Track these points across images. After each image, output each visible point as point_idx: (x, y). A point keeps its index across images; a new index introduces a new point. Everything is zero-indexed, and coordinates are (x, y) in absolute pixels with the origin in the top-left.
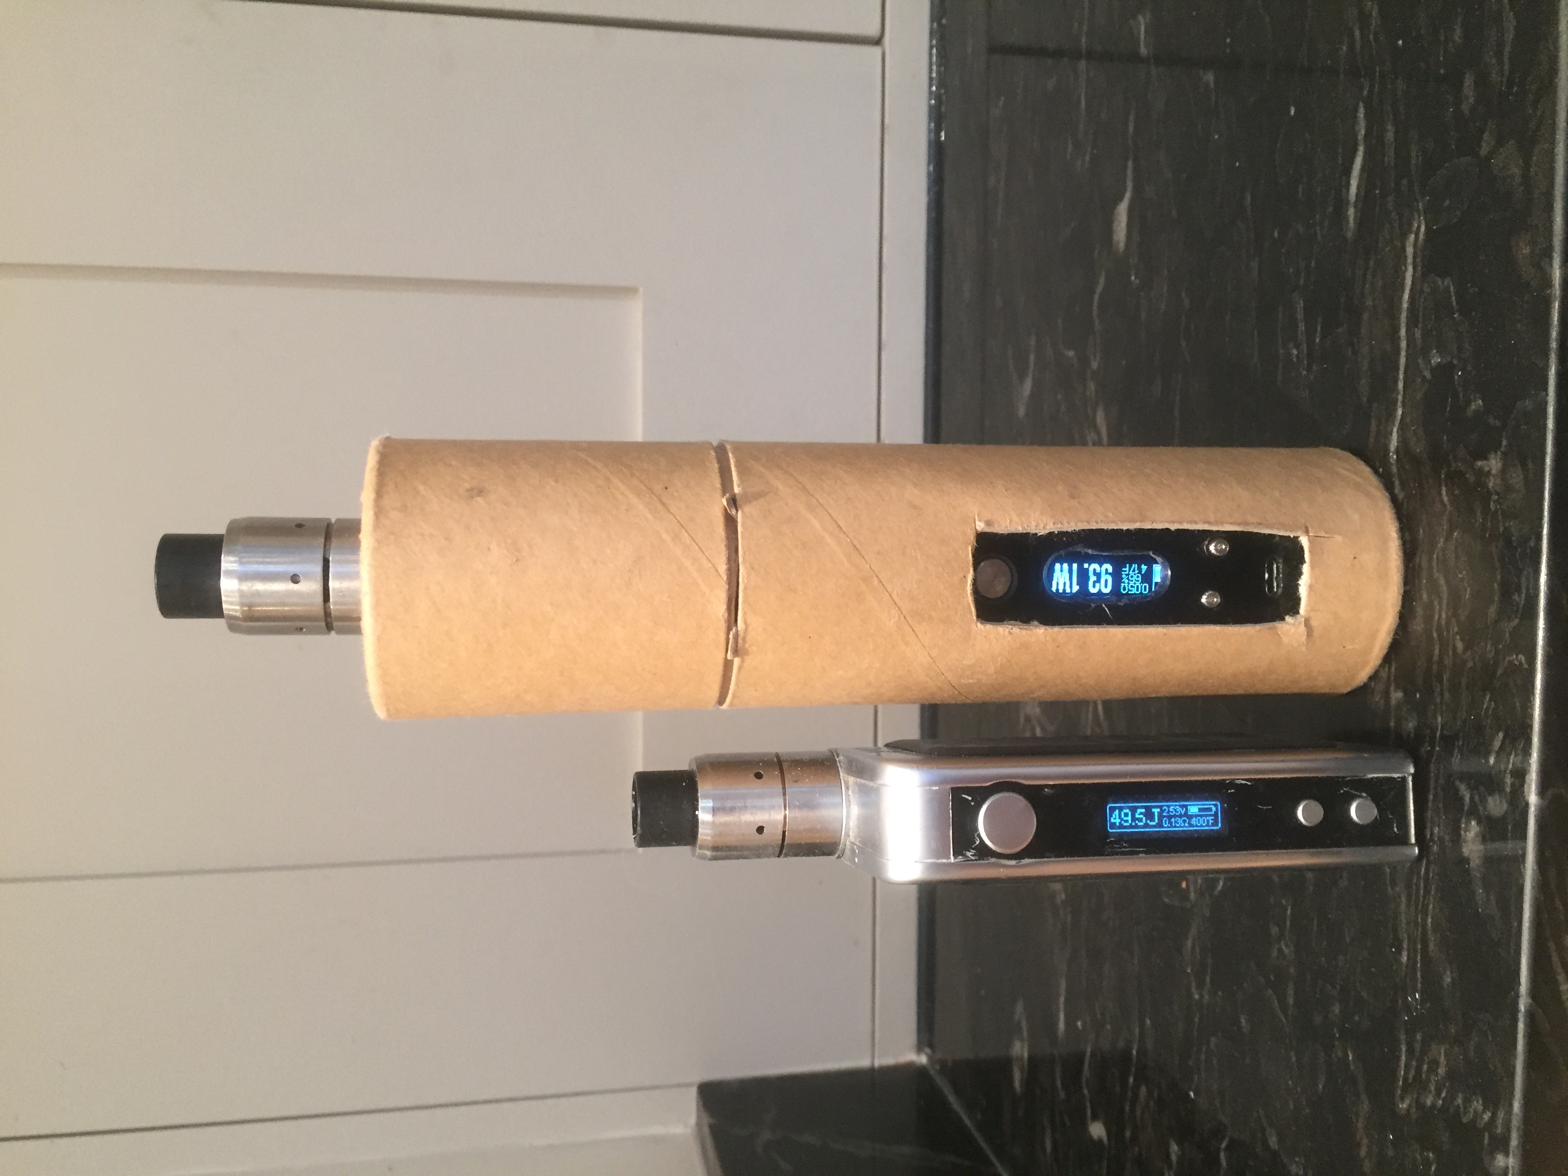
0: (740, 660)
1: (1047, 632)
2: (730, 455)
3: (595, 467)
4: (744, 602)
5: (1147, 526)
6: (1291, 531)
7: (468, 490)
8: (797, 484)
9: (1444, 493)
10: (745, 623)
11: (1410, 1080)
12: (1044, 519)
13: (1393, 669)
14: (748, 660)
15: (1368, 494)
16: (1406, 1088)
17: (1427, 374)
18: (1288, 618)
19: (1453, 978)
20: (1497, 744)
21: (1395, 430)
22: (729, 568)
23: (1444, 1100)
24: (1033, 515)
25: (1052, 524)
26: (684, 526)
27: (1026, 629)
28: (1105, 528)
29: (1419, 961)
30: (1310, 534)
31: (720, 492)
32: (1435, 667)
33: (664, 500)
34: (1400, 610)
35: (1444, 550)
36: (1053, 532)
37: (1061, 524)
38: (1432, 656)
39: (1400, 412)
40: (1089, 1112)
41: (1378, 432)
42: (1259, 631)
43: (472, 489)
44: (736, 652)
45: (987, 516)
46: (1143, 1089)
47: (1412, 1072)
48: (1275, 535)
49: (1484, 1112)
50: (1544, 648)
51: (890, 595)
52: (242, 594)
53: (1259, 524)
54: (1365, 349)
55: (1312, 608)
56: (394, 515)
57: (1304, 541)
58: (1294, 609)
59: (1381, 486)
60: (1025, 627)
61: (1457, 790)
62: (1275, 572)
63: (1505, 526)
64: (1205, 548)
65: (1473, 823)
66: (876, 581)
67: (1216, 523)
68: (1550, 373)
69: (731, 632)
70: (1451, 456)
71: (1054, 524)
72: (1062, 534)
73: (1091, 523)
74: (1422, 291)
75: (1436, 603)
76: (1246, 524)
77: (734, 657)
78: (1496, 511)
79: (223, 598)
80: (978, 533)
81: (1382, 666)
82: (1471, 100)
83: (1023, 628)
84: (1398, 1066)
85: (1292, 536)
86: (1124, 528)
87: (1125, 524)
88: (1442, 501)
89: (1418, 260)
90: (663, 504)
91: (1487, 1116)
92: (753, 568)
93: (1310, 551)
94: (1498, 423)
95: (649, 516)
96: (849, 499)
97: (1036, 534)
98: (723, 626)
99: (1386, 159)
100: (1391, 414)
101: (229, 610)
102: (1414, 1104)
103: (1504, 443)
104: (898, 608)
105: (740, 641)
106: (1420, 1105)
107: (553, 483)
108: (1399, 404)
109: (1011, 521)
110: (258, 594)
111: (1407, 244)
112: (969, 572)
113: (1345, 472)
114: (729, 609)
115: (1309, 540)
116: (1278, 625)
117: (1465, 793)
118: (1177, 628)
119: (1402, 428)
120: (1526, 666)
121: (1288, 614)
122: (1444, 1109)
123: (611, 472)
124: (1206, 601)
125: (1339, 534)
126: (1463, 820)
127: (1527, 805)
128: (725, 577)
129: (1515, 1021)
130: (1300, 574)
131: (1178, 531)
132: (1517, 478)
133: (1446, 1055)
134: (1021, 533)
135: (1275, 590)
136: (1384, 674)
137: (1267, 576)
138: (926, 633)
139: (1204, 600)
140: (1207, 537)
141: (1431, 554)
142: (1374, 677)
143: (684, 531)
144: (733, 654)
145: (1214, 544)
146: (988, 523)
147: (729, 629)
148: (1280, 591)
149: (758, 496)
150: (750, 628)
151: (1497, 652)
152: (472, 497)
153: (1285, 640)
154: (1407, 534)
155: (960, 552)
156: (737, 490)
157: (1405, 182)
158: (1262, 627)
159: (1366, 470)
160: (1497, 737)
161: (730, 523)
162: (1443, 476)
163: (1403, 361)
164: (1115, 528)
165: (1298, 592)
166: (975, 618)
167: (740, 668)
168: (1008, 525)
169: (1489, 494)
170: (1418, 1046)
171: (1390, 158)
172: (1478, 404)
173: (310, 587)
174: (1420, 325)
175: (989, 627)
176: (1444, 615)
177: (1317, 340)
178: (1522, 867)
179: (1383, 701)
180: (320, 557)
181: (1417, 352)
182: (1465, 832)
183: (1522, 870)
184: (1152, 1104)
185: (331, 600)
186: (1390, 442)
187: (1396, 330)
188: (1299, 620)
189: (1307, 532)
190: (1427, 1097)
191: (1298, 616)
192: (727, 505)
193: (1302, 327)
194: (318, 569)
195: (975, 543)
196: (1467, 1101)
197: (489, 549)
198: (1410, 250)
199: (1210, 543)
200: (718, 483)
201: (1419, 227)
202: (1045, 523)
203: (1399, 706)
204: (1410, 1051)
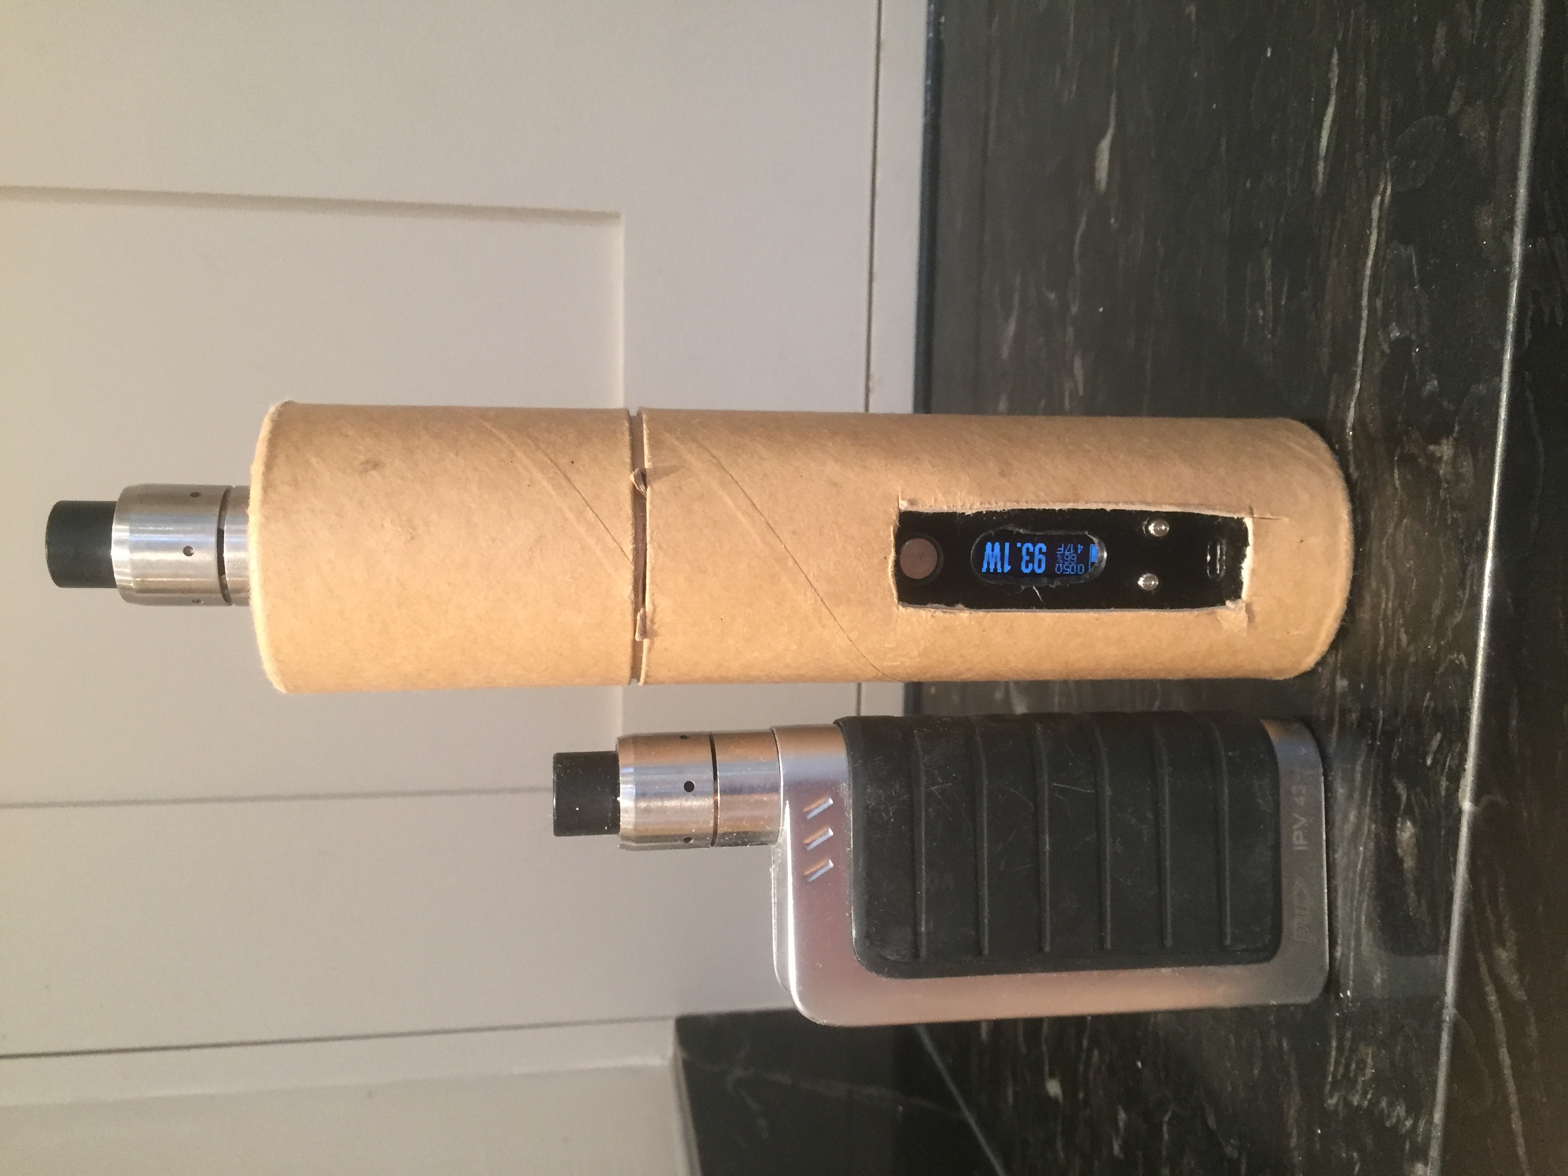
0: (649, 641)
1: (972, 615)
2: (645, 426)
3: (499, 439)
4: (651, 583)
5: (1081, 506)
6: (1234, 513)
7: (362, 463)
8: (711, 458)
9: (1396, 476)
10: (653, 604)
11: (1339, 1077)
12: (972, 498)
13: (1339, 656)
14: (658, 641)
15: (1320, 472)
16: (1335, 1084)
17: (1385, 347)
18: (1228, 603)
19: (1383, 980)
20: (1435, 744)
21: (1353, 404)
22: (636, 548)
23: (1369, 1102)
24: (959, 494)
25: (979, 504)
26: (589, 502)
27: (949, 613)
28: (1037, 508)
29: (1352, 958)
30: (1255, 516)
31: (629, 467)
32: (1379, 658)
33: (569, 475)
34: (1348, 596)
35: (1393, 535)
36: (982, 512)
37: (989, 504)
38: (1377, 645)
39: (1358, 386)
40: (1047, 1068)
41: (1337, 406)
42: (1197, 616)
43: (367, 462)
44: (644, 633)
45: (911, 495)
46: (1096, 1053)
47: (1341, 1070)
48: (1218, 516)
49: (1406, 1119)
50: (1484, 649)
51: (806, 576)
52: (134, 564)
53: (1201, 505)
54: (1329, 317)
55: (1254, 594)
56: (285, 489)
57: (1249, 522)
58: (1235, 593)
59: (1336, 463)
60: (949, 610)
61: (1395, 788)
62: (1219, 552)
63: (1453, 518)
64: (1144, 529)
65: (1409, 823)
66: (790, 562)
67: (1154, 503)
68: (1505, 358)
69: (639, 614)
70: (1405, 438)
71: (981, 504)
72: (990, 514)
73: (1021, 503)
74: (1384, 259)
75: (1383, 591)
76: (1187, 504)
77: (643, 639)
78: (1446, 499)
79: (115, 569)
80: (902, 512)
81: (1329, 652)
82: (1443, 53)
83: (946, 612)
84: (1328, 1062)
85: (1236, 518)
86: (1057, 509)
87: (1057, 504)
88: (1394, 485)
89: (1383, 225)
90: (569, 480)
91: (1409, 1123)
92: (660, 548)
93: (1255, 535)
94: (1452, 407)
95: (552, 492)
96: (765, 475)
97: (964, 513)
98: (629, 608)
99: (1357, 112)
100: (1350, 386)
101: (120, 581)
102: (1342, 1103)
103: (1457, 428)
104: (815, 589)
105: (648, 622)
106: (1347, 1103)
107: (452, 455)
108: (1358, 377)
109: (936, 500)
110: (149, 563)
111: (1373, 206)
112: (890, 554)
113: (1298, 448)
114: (635, 589)
115: (1254, 522)
116: (1219, 611)
117: (1402, 792)
118: (1110, 613)
119: (1360, 403)
120: (1466, 666)
121: (1229, 598)
122: (1369, 1111)
123: (516, 445)
124: (1143, 584)
125: (1286, 516)
126: (1399, 819)
127: (1460, 812)
128: (631, 558)
129: (1439, 1029)
130: (1244, 556)
131: (1114, 511)
132: (1467, 467)
133: (1373, 1057)
134: (947, 513)
135: (1218, 572)
136: (1331, 660)
137: (1209, 558)
138: (844, 616)
139: (1141, 582)
140: (1147, 517)
141: (1381, 541)
142: (1322, 662)
143: (588, 509)
144: (641, 635)
145: (1153, 525)
146: (912, 502)
147: (636, 611)
148: (1223, 573)
149: (668, 472)
150: (658, 609)
151: (1440, 648)
152: (366, 471)
153: (1225, 625)
154: (1359, 517)
155: (882, 533)
156: (647, 465)
157: (1373, 138)
158: (1201, 612)
159: (1321, 445)
160: (1434, 737)
161: (638, 499)
162: (1396, 458)
163: (1363, 332)
164: (1047, 508)
165: (1241, 575)
166: (896, 600)
167: (650, 649)
168: (933, 504)
169: (1439, 480)
170: (1347, 1044)
171: (1360, 112)
172: (1433, 384)
173: (205, 557)
174: (1381, 295)
175: (911, 610)
176: (1390, 605)
177: (1283, 302)
178: (1452, 874)
179: (1329, 688)
180: (214, 528)
181: (1378, 324)
182: (1401, 833)
183: (1453, 878)
184: (1103, 1068)
185: (226, 573)
186: (1347, 418)
187: (1358, 296)
188: (1240, 605)
189: (1251, 513)
190: (1354, 1095)
191: (1239, 601)
192: (635, 481)
193: (1269, 288)
194: (213, 540)
195: (898, 523)
196: (1391, 1105)
197: (382, 526)
198: (1375, 214)
199: (1149, 524)
200: (626, 455)
201: (1385, 189)
202: (972, 502)
203: (1344, 695)
204: (1340, 1049)
